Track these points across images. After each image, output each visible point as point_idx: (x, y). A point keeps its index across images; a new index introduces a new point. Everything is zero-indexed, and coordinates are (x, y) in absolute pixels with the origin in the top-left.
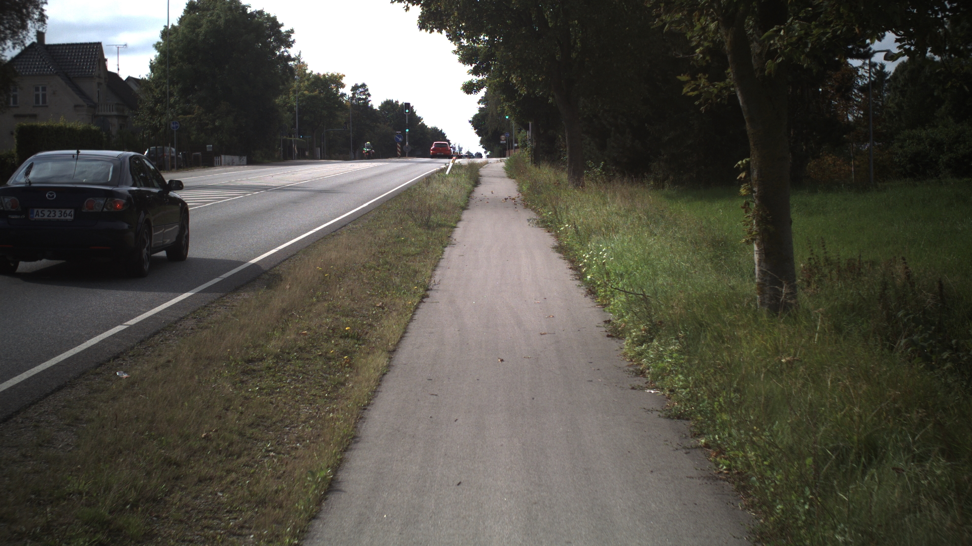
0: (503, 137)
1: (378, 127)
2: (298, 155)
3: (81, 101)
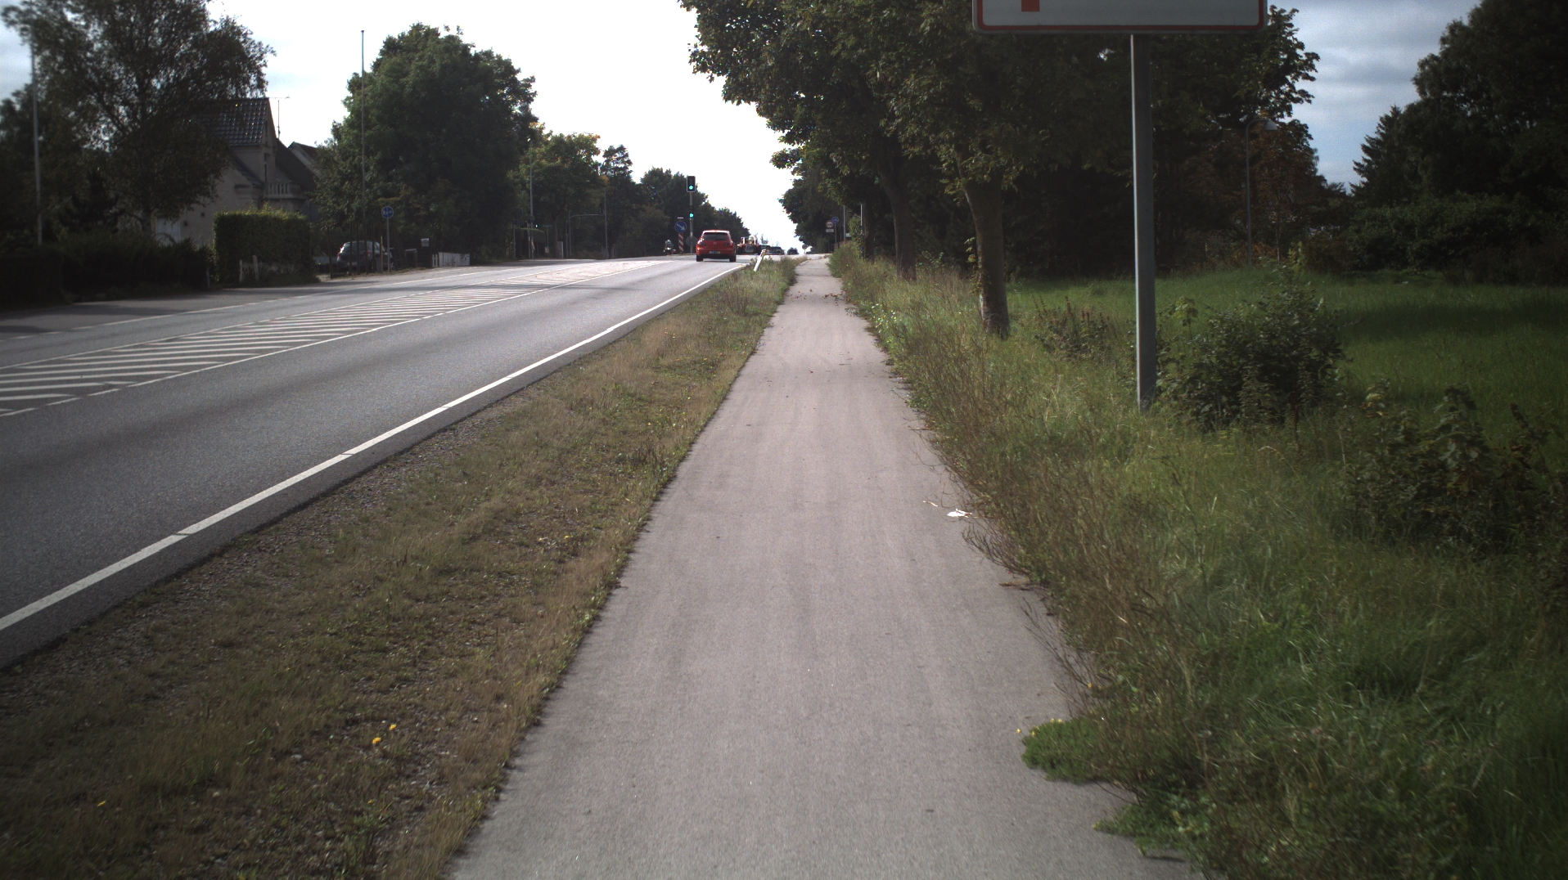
0: (829, 223)
1: (644, 210)
2: (535, 252)
3: (244, 180)
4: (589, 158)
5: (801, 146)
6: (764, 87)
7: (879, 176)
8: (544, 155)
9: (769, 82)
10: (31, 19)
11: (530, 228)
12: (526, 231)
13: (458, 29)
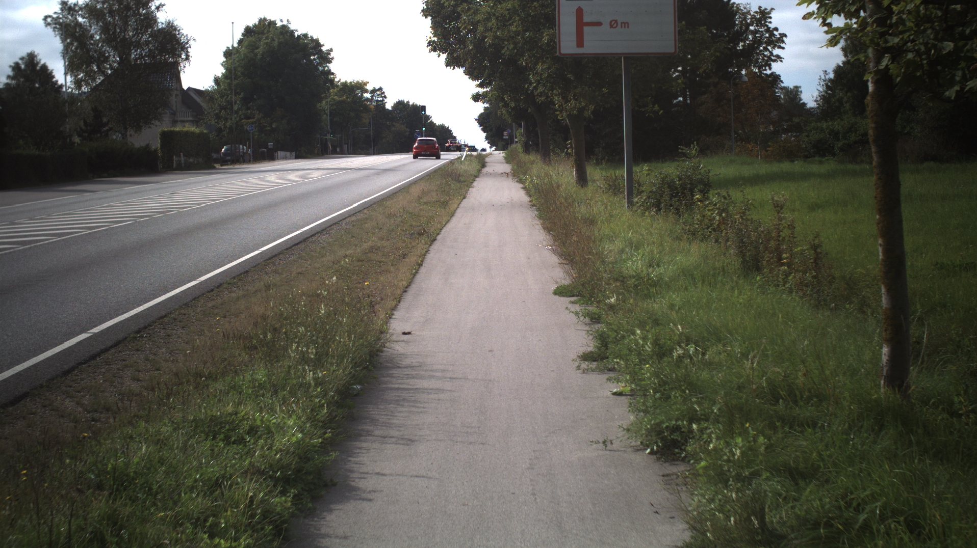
0: (505, 133)
1: (394, 126)
2: (332, 151)
4: (362, 95)
5: (488, 89)
8: (336, 93)
9: (471, 57)
10: (59, 22)
11: (329, 137)
12: (326, 139)
13: (288, 21)
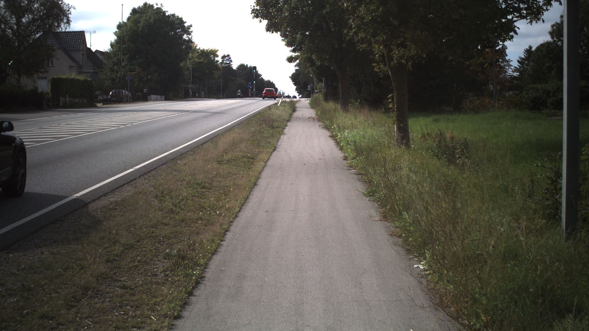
0: (309, 86)
1: (237, 80)
2: (192, 95)
3: (73, 64)
4: (214, 59)
5: (299, 54)
6: (284, 25)
7: (333, 66)
8: (197, 57)
11: (190, 86)
12: (188, 87)
13: (161, 5)
